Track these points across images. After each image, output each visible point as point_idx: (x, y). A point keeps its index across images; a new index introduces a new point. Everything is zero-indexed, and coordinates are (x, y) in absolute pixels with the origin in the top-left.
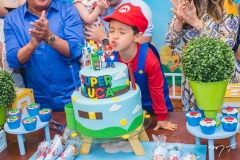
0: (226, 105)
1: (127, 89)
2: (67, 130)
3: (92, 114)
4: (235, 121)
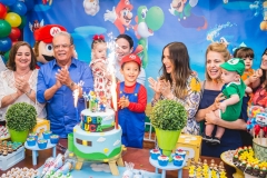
0: (179, 148)
1: (112, 128)
2: (67, 151)
3: (85, 142)
4: (182, 159)
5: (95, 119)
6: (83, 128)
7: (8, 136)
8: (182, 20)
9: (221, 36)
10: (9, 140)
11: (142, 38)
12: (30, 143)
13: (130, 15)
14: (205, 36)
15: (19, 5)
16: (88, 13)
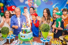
0: (48, 36)
1: (30, 32)
2: (18, 39)
3: (23, 36)
4: (49, 39)
5: (25, 30)
6: (22, 32)
7: (2, 36)
8: (46, 3)
9: (56, 6)
10: (2, 37)
11: (35, 8)
12: (8, 38)
13: (32, 2)
14: (52, 6)
15: (2, 1)
16: (21, 2)
